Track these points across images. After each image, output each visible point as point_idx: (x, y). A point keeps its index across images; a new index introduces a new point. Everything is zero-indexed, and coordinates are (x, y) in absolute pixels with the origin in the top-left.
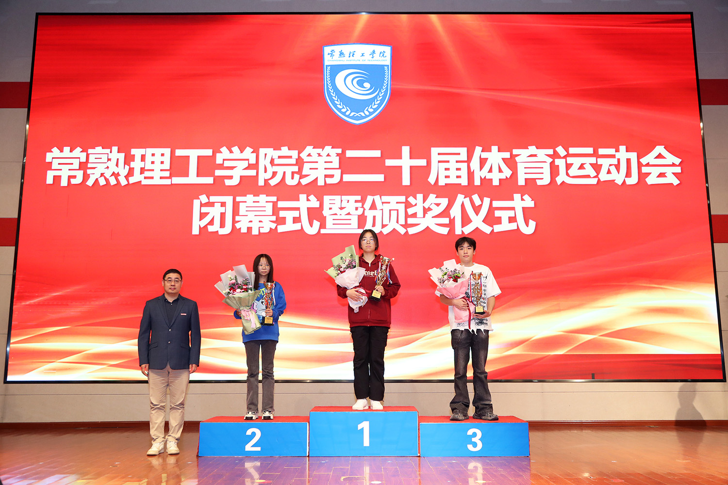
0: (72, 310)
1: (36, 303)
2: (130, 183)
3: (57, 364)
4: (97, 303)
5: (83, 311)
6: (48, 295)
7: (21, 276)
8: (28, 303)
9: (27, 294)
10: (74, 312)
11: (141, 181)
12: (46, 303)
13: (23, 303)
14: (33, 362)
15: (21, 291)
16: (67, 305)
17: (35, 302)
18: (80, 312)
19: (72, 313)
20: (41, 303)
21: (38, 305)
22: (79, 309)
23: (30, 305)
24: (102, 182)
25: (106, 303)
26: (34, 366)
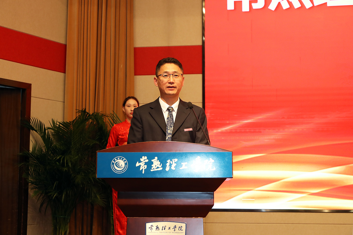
0: (266, 138)
1: (228, 131)
2: (315, 5)
3: (255, 192)
4: (291, 130)
5: (276, 138)
6: (239, 122)
7: (211, 104)
8: (220, 130)
9: (219, 122)
10: (268, 139)
11: (326, 3)
12: (238, 131)
13: (215, 131)
14: (230, 190)
15: (212, 118)
16: (260, 132)
17: (226, 130)
18: (274, 139)
19: (266, 141)
20: (233, 131)
21: (231, 133)
22: (272, 137)
23: (222, 133)
24: (285, 6)
25: (301, 130)
26: (232, 194)
